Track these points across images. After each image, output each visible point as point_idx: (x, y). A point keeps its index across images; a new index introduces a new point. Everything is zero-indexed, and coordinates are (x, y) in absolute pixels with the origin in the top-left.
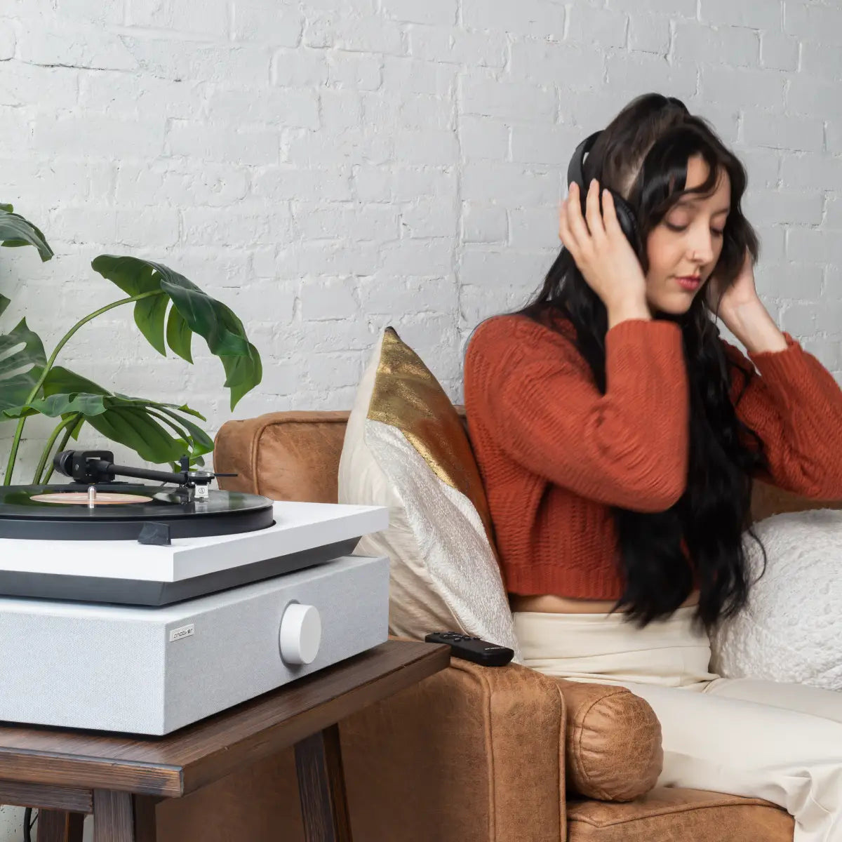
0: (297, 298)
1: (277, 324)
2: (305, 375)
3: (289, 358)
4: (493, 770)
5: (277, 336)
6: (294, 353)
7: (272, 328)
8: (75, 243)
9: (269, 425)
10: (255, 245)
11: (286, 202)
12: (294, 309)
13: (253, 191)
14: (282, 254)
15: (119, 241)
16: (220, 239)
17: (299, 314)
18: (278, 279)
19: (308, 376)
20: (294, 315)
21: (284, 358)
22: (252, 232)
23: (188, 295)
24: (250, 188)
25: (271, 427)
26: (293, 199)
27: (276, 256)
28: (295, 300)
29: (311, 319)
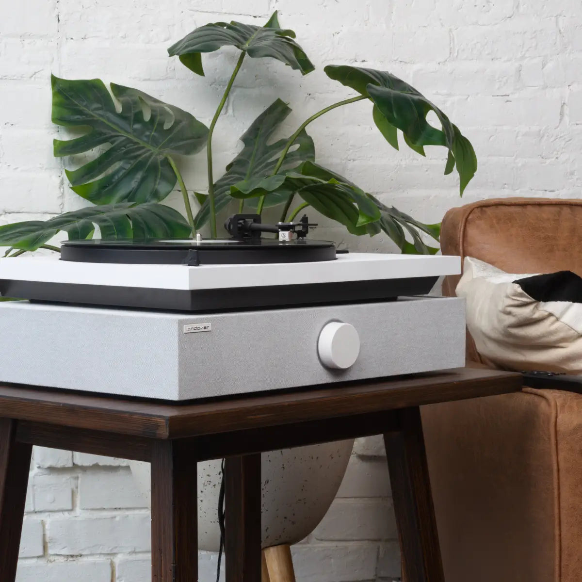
0: (564, 104)
1: (544, 128)
2: (572, 173)
3: (557, 158)
4: (559, 478)
5: (545, 138)
6: (561, 153)
7: (540, 130)
8: (356, 61)
9: (477, 208)
10: (523, 58)
11: (553, 19)
12: (562, 114)
13: (521, 9)
14: (550, 65)
15: (396, 58)
16: (488, 54)
17: (566, 119)
18: (545, 87)
19: (575, 174)
20: (561, 120)
21: (552, 158)
22: (520, 46)
23: (392, 95)
24: (517, 7)
25: (479, 209)
26: (560, 15)
27: (543, 67)
28: (562, 106)
29: (578, 123)
